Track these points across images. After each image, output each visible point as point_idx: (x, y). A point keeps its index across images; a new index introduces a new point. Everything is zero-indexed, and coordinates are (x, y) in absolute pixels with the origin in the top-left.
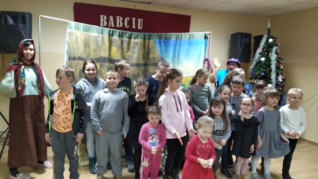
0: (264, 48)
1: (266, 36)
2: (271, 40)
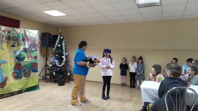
0: (59, 40)
1: (59, 36)
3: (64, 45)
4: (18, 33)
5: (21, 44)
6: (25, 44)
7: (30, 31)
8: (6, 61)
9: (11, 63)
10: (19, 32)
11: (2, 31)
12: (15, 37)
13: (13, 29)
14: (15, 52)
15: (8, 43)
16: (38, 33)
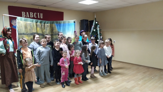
0: (95, 26)
1: (94, 21)
2: (97, 23)
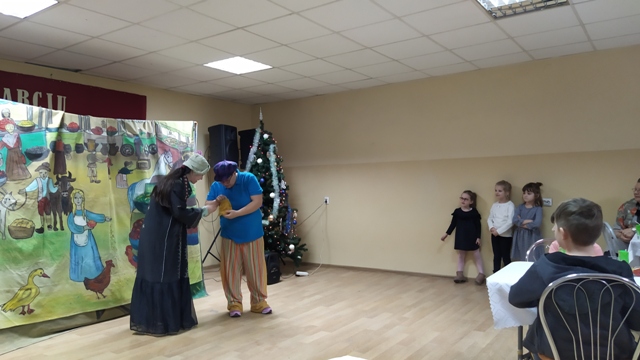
0: (259, 146)
1: (259, 131)
2: (266, 136)
3: (272, 158)
4: (138, 133)
5: (147, 165)
6: (157, 163)
7: (170, 123)
8: (107, 214)
9: (120, 221)
10: (141, 130)
11: (92, 130)
12: (128, 145)
13: (123, 123)
14: (132, 188)
15: (110, 164)
16: (194, 130)
